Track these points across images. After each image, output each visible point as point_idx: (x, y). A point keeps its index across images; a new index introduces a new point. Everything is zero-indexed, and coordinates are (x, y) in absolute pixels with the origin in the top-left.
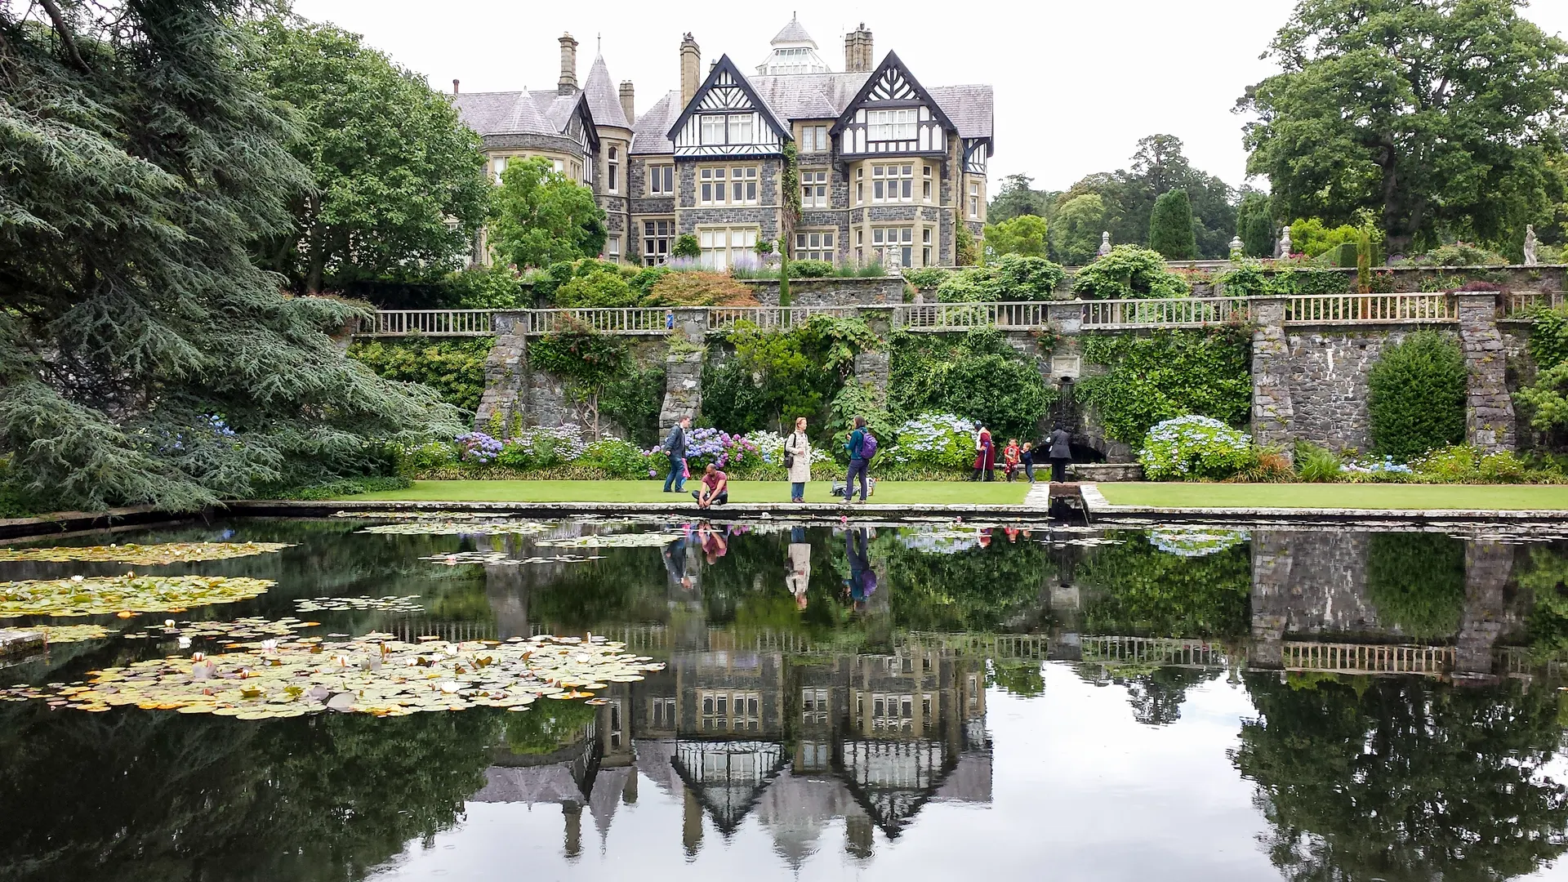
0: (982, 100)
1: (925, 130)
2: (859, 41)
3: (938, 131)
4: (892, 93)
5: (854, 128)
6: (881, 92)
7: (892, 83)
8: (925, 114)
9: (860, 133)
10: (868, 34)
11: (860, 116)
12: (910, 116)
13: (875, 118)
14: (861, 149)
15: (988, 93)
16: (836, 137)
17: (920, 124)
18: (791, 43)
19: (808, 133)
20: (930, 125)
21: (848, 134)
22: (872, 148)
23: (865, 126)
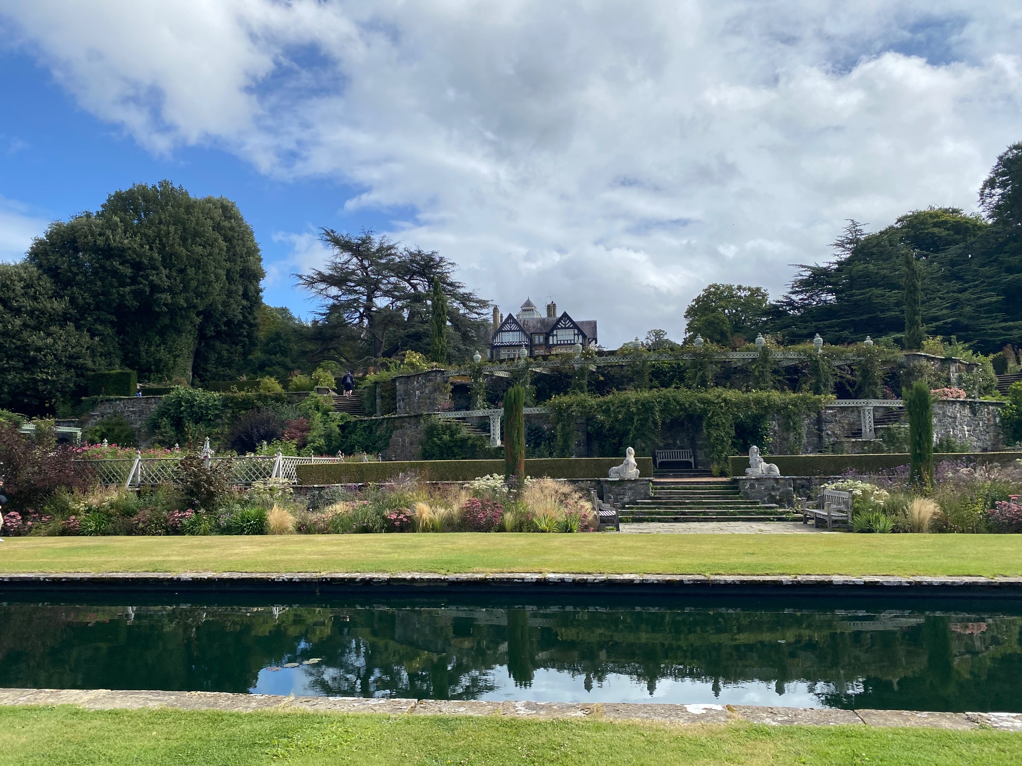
0: (593, 325)
1: (576, 336)
2: (551, 308)
3: (580, 337)
4: (565, 325)
5: (553, 336)
6: (561, 325)
7: (565, 322)
8: (576, 331)
9: (555, 337)
10: (555, 305)
11: (555, 332)
12: (571, 332)
13: (560, 332)
14: (555, 343)
15: (595, 323)
16: (547, 339)
17: (575, 335)
18: (528, 307)
19: (537, 337)
20: (578, 335)
21: (551, 338)
22: (559, 342)
23: (556, 335)
